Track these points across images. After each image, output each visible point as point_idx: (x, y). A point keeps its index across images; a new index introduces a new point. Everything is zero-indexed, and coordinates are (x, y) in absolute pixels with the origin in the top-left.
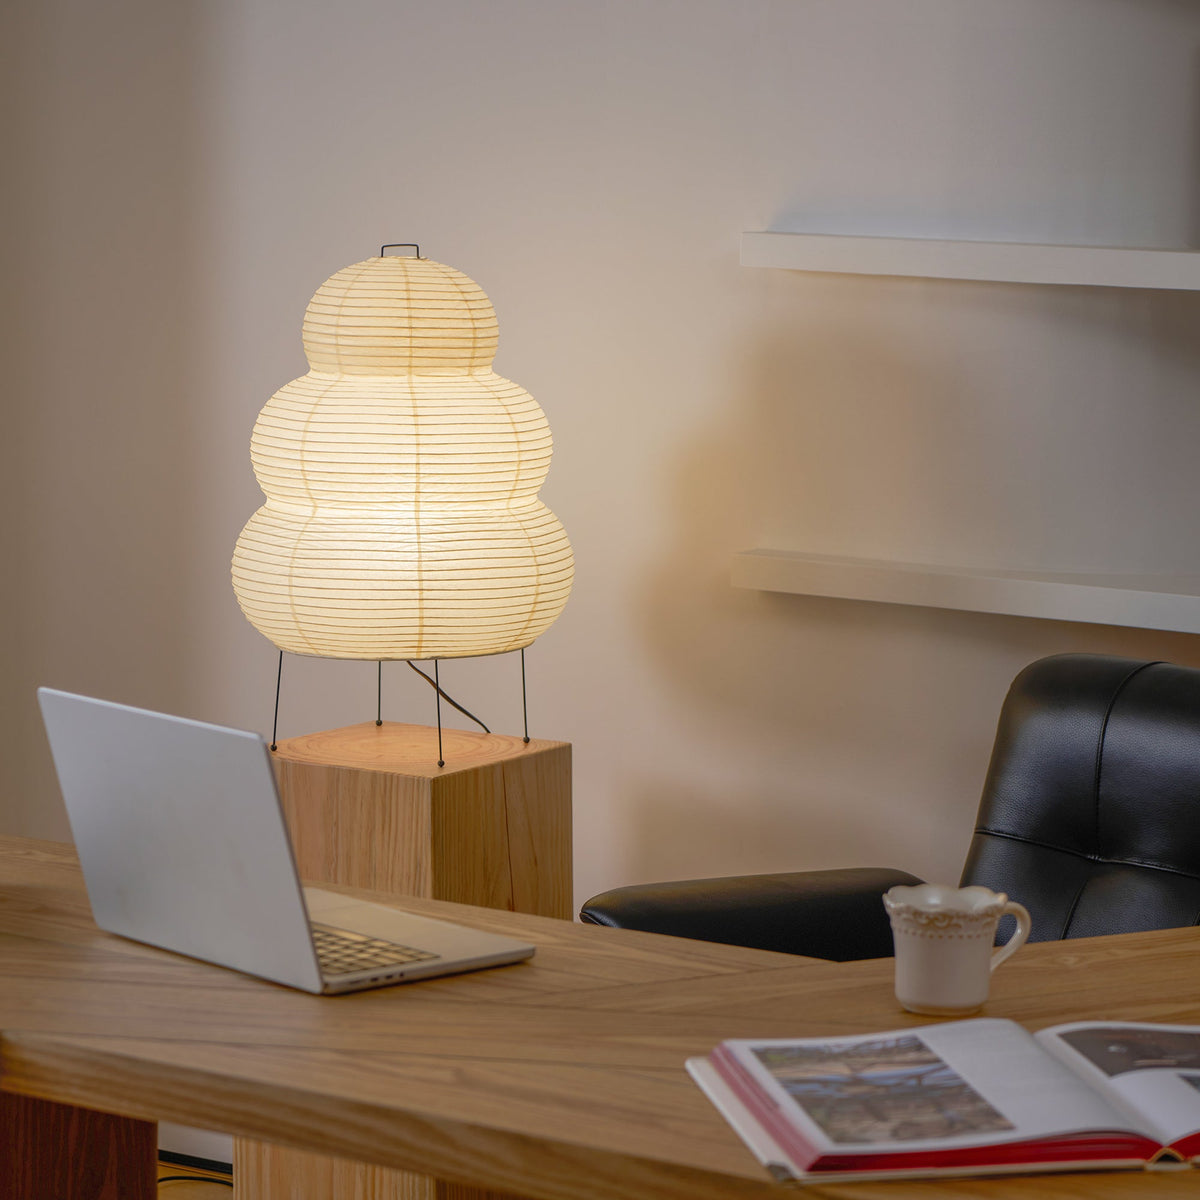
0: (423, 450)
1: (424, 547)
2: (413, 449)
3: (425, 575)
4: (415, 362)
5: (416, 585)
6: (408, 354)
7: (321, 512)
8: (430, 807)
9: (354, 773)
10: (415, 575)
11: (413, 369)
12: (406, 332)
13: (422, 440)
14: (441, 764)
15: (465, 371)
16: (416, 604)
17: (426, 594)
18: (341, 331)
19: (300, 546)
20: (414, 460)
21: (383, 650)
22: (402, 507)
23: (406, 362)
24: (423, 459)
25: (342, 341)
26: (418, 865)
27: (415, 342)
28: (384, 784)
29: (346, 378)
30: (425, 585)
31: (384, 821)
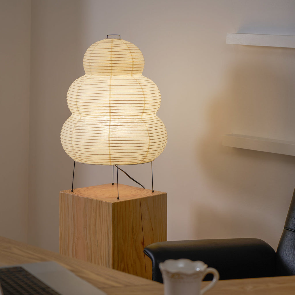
0: (111, 99)
1: (111, 130)
2: (108, 99)
3: (111, 139)
4: (113, 71)
5: (108, 142)
6: (110, 69)
7: (83, 118)
8: (112, 212)
9: (92, 200)
10: (108, 139)
11: (112, 73)
12: (110, 62)
13: (112, 96)
14: (118, 198)
15: (130, 75)
16: (108, 148)
17: (111, 145)
18: (91, 61)
19: (75, 128)
20: (108, 102)
21: (100, 162)
22: (106, 117)
23: (110, 71)
24: (111, 102)
25: (91, 64)
26: (108, 230)
27: (113, 65)
28: (99, 204)
29: (93, 76)
30: (111, 142)
31: (99, 216)
